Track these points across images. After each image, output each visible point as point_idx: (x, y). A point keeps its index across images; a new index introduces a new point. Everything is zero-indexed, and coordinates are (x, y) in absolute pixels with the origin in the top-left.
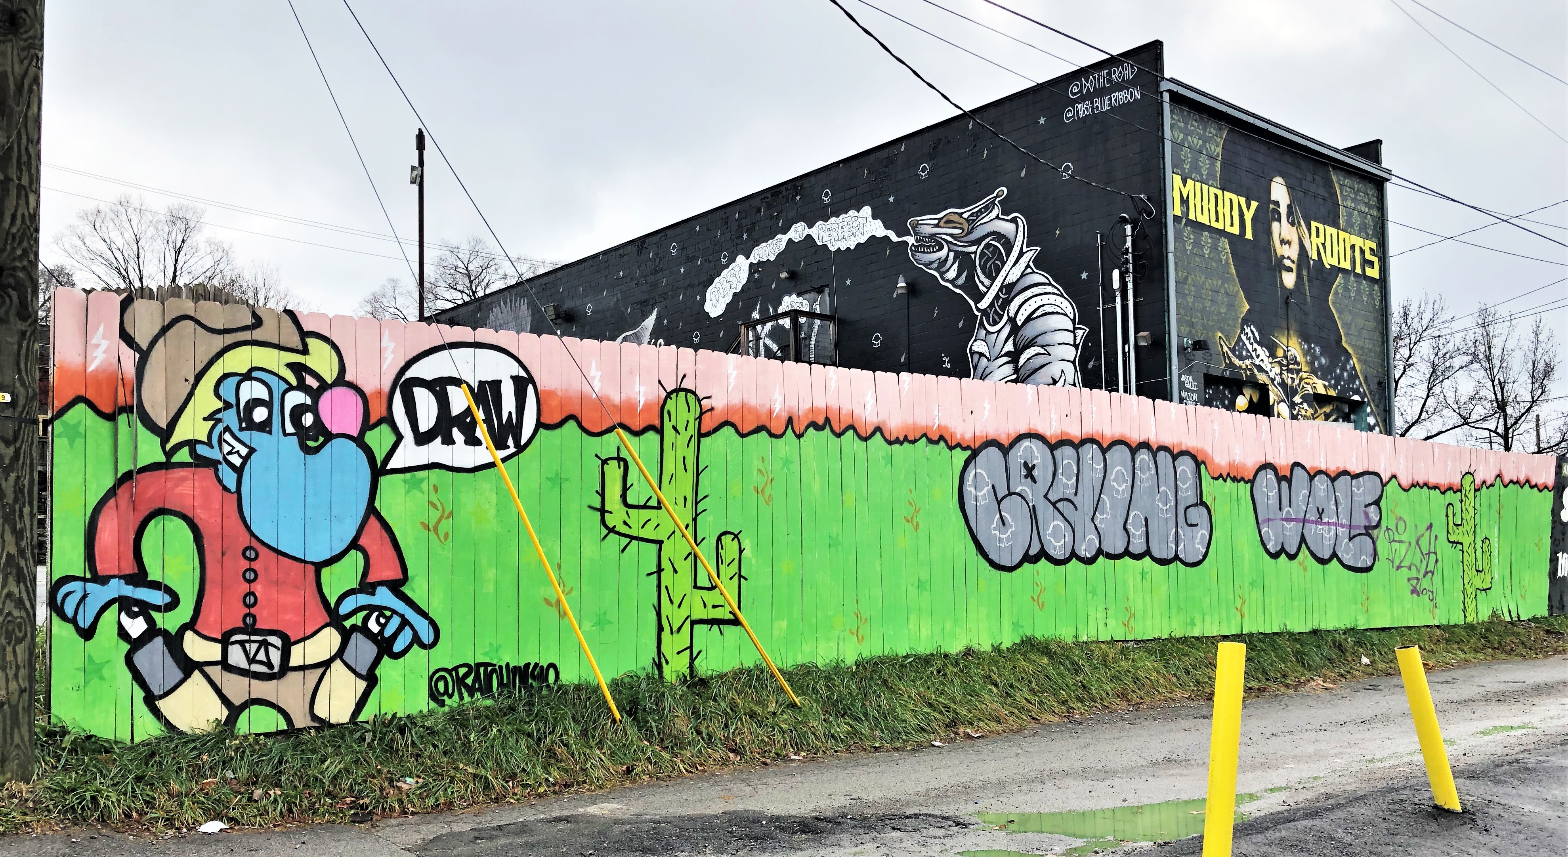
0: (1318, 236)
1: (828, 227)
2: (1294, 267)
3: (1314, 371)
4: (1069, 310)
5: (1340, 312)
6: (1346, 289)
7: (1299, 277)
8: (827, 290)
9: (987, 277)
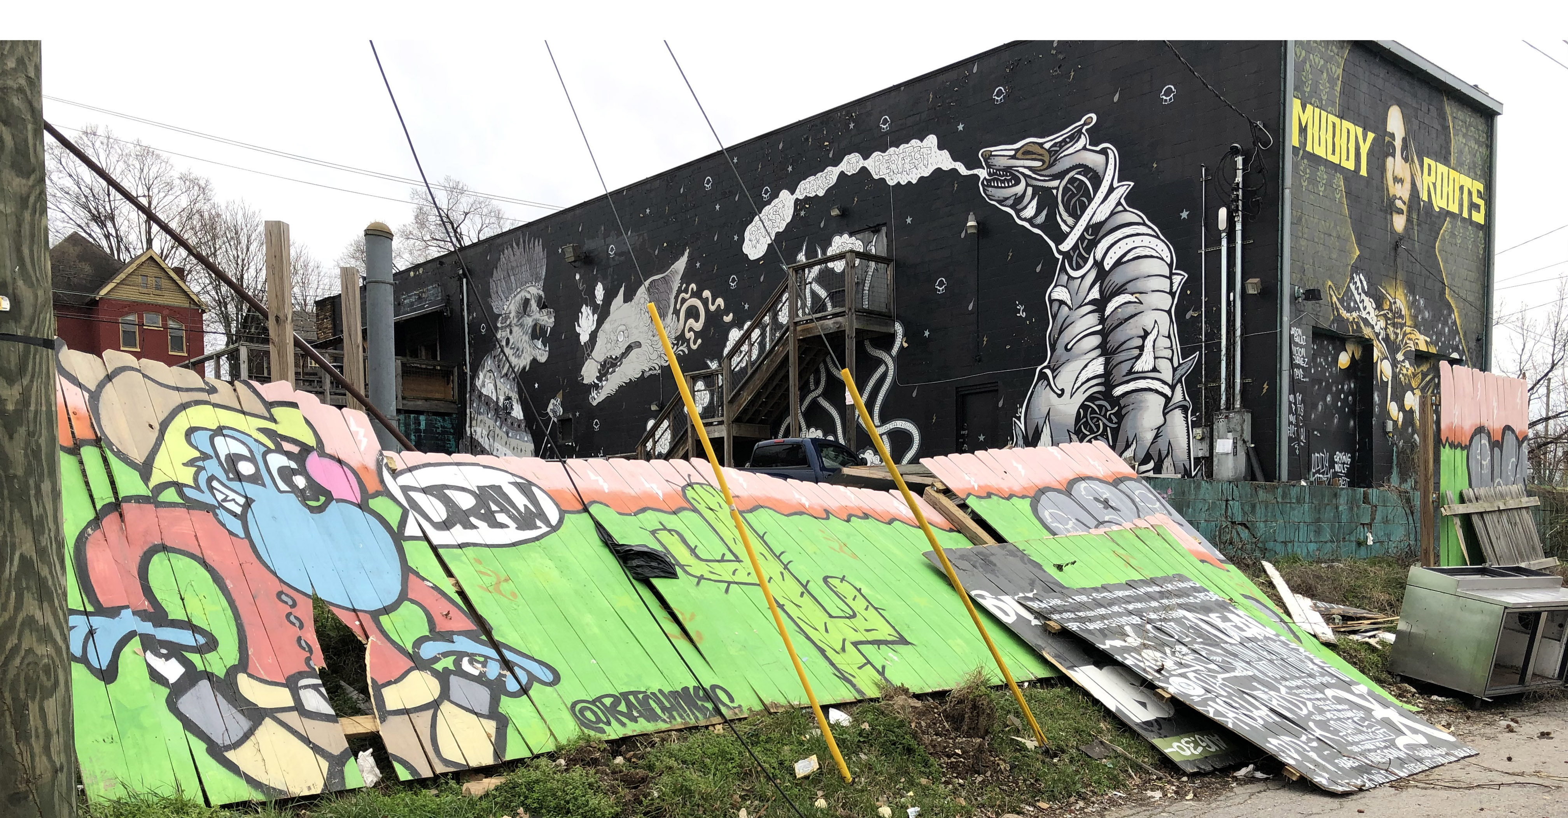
0: (1429, 174)
1: (886, 158)
2: (1404, 208)
3: (1416, 326)
4: (1166, 255)
5: (1446, 262)
6: (1453, 235)
7: (1409, 220)
8: (884, 229)
9: (1070, 215)
